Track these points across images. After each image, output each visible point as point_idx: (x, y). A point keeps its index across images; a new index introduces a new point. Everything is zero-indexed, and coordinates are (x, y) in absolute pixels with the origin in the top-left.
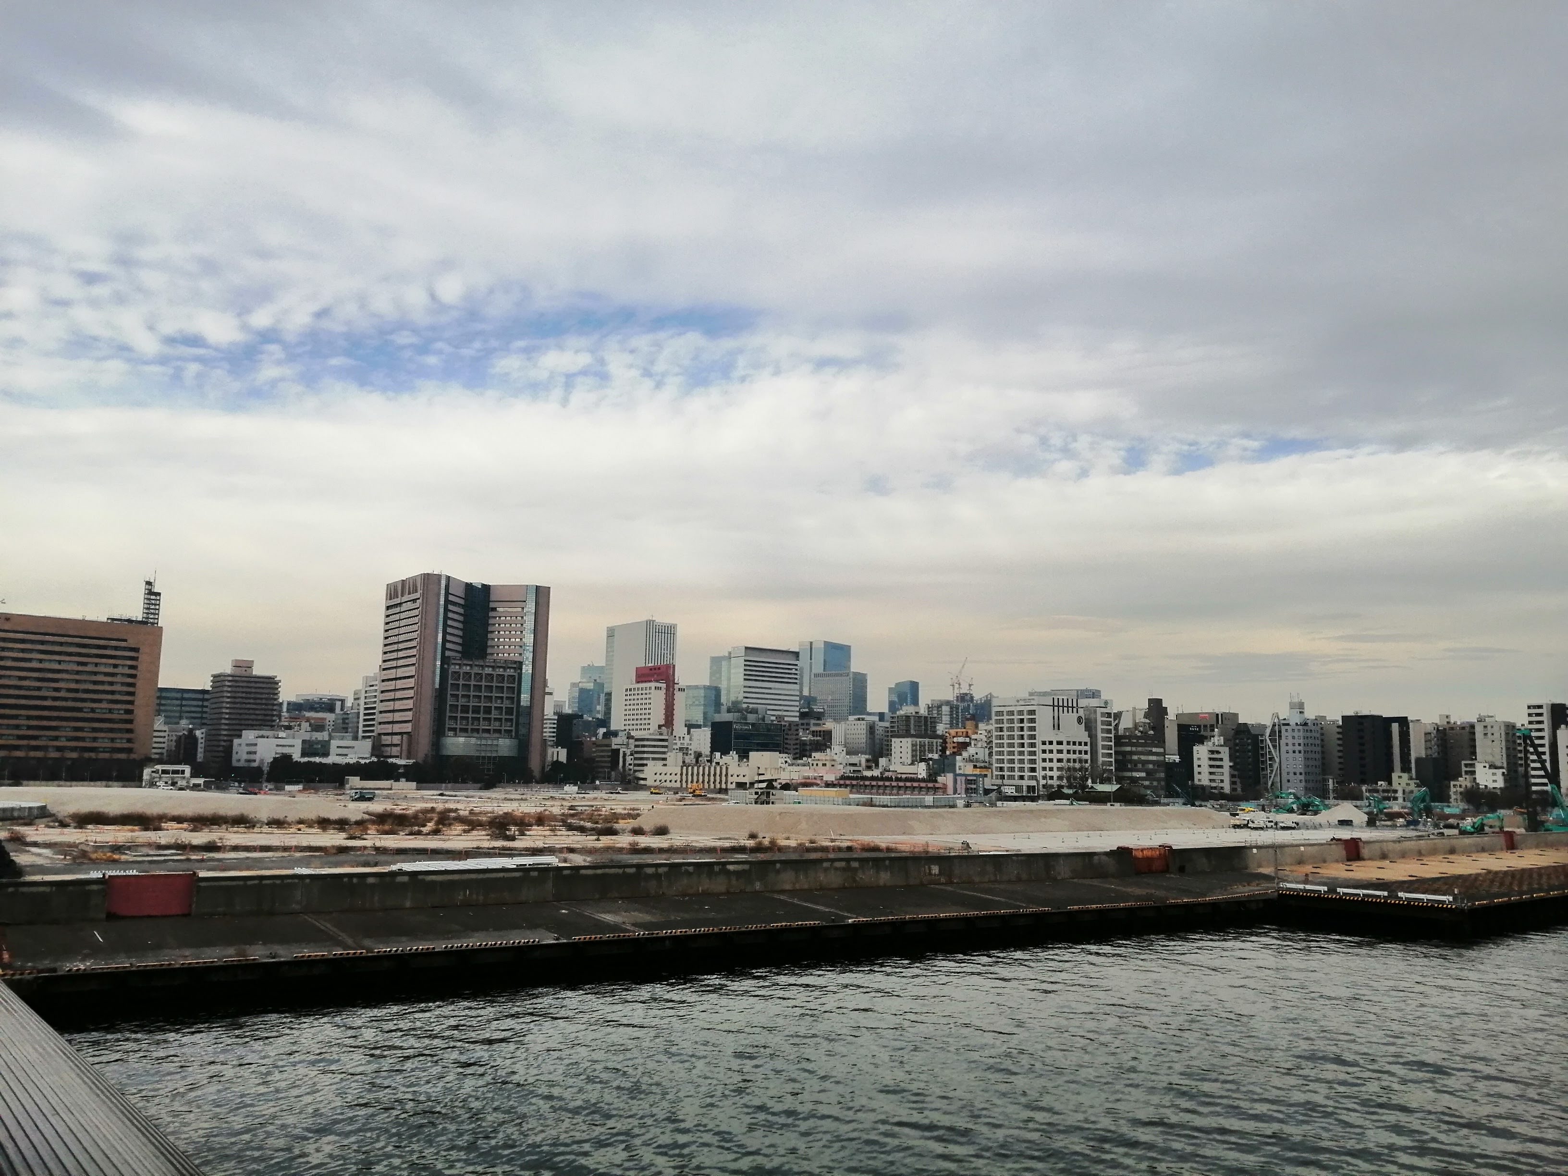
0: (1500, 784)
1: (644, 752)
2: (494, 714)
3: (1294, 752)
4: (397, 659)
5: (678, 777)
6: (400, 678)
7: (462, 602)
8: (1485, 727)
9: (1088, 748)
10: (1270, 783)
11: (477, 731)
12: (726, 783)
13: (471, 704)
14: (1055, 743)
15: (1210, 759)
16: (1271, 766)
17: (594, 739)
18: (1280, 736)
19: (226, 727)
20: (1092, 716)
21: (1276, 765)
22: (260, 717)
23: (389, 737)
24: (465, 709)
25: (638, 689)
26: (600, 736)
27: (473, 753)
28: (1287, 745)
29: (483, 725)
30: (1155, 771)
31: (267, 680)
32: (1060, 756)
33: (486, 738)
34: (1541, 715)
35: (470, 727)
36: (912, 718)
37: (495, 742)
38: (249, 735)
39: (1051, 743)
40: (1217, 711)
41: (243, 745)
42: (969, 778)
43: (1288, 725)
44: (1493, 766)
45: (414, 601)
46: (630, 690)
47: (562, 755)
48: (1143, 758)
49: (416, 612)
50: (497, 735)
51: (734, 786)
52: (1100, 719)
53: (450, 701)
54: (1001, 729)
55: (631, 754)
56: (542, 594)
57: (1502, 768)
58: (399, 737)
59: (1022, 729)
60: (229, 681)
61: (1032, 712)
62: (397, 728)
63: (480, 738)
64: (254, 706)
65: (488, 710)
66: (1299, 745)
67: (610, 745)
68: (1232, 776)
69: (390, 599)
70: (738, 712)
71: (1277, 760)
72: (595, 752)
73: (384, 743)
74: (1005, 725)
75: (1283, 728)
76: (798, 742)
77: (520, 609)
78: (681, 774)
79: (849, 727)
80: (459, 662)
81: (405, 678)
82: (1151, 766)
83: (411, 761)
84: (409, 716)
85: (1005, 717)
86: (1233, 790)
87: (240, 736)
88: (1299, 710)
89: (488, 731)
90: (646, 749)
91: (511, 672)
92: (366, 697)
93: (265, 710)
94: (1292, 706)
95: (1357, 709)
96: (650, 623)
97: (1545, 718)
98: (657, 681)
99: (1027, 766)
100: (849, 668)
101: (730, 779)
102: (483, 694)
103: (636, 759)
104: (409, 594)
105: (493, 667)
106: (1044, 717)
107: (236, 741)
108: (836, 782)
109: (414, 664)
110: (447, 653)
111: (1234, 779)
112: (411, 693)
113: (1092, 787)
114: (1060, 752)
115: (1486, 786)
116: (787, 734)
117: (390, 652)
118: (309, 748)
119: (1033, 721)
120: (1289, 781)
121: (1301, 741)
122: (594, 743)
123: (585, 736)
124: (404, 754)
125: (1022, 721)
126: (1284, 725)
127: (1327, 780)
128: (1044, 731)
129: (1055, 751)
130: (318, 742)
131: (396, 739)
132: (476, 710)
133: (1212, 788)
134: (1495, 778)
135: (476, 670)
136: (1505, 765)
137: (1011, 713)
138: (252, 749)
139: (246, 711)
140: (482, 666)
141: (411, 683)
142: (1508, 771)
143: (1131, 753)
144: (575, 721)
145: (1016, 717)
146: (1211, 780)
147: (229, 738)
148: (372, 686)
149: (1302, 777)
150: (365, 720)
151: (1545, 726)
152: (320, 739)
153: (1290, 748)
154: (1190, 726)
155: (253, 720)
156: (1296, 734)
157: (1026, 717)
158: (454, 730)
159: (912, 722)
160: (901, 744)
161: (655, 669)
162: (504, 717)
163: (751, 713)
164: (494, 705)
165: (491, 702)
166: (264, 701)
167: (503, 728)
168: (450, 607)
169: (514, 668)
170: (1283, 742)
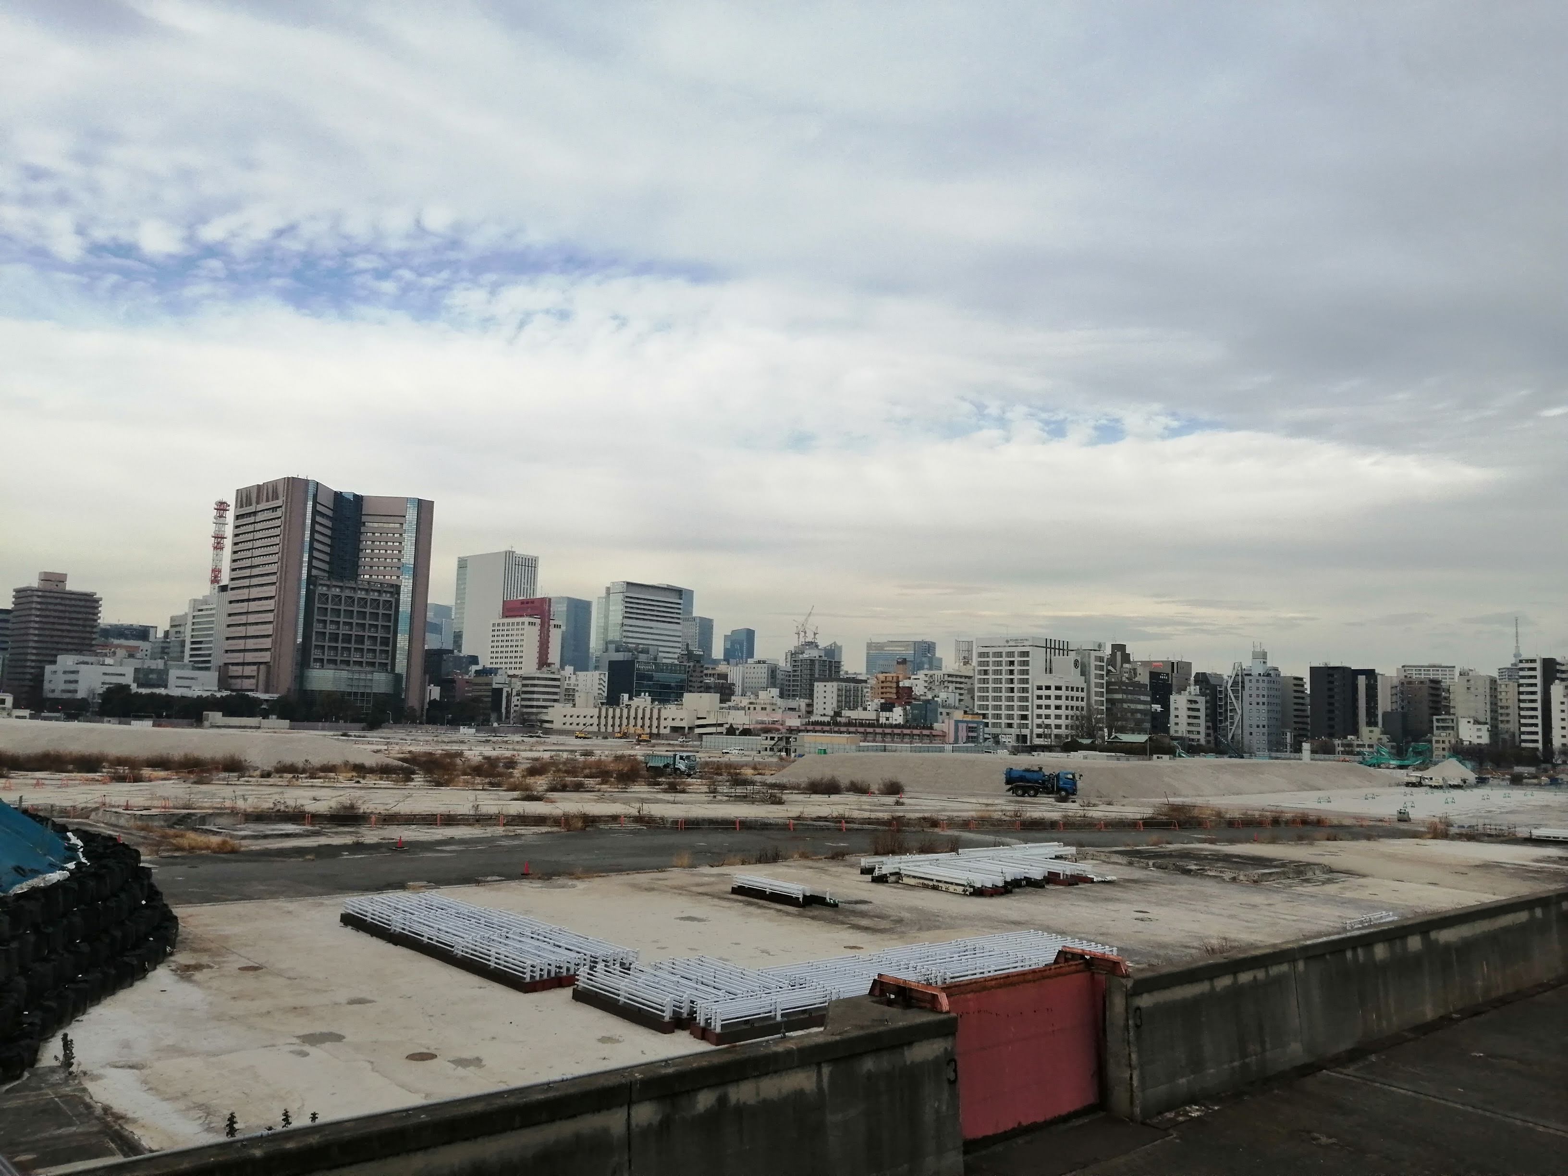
0: (1485, 740)
1: (533, 693)
2: (367, 644)
3: (1258, 704)
4: (250, 577)
5: (595, 721)
6: (254, 600)
7: (329, 513)
8: (1468, 681)
9: (1084, 694)
10: (1230, 737)
11: (347, 663)
12: (658, 727)
13: (341, 632)
14: (1053, 688)
15: (1189, 709)
16: (1232, 718)
17: (467, 677)
18: (1243, 687)
19: (34, 651)
20: (1086, 660)
21: (1237, 718)
22: (76, 641)
23: (240, 668)
24: (334, 637)
25: (503, 624)
26: (472, 673)
27: (343, 688)
28: (1251, 696)
29: (356, 657)
30: (1143, 721)
31: (83, 597)
32: (1058, 702)
33: (359, 672)
34: (1534, 669)
35: (339, 658)
36: (817, 662)
37: (369, 677)
38: (66, 661)
39: (1048, 688)
40: (1172, 659)
41: (60, 674)
42: (970, 725)
43: (1250, 675)
44: (1476, 722)
45: (274, 509)
46: (499, 625)
47: (435, 692)
48: (1133, 706)
49: (277, 523)
50: (368, 669)
51: (668, 731)
52: (1093, 663)
53: (317, 627)
54: (986, 672)
55: (518, 695)
56: (425, 509)
57: (1486, 723)
58: (255, 667)
59: (1011, 672)
60: (39, 596)
61: (1026, 654)
62: (250, 657)
63: (353, 672)
64: (68, 627)
65: (360, 640)
66: (1263, 696)
67: (491, 684)
68: (1208, 728)
69: (242, 506)
70: (630, 652)
71: (1239, 712)
72: (468, 692)
73: (230, 674)
74: (991, 668)
75: (1247, 678)
76: (702, 684)
77: (398, 525)
78: (599, 717)
79: (748, 671)
80: (328, 583)
81: (260, 599)
82: (1139, 716)
83: (275, 696)
84: (267, 643)
85: (991, 659)
86: (1208, 742)
87: (54, 662)
88: (1262, 660)
89: (360, 663)
90: (536, 689)
91: (386, 597)
92: (193, 624)
93: (82, 632)
94: (1255, 656)
95: (1326, 661)
96: (509, 555)
97: (1538, 673)
98: (531, 616)
99: (1016, 713)
100: (691, 613)
101: (663, 723)
102: (368, 622)
103: (523, 699)
104: (267, 501)
105: (367, 590)
106: (1037, 660)
107: (49, 668)
108: (803, 728)
109: (274, 583)
110: (314, 572)
111: (1209, 731)
112: (270, 617)
113: (1116, 737)
114: (1058, 698)
115: (1470, 742)
116: (691, 676)
117: (241, 569)
118: (143, 677)
119: (1026, 663)
120: (1251, 734)
121: (1265, 693)
122: (467, 682)
123: (456, 674)
124: (261, 686)
125: (1012, 663)
126: (1247, 675)
127: (1285, 734)
128: (1037, 676)
129: (1053, 697)
130: (152, 671)
131: (249, 670)
132: (347, 638)
133: (1190, 740)
134: (1479, 734)
135: (348, 593)
136: (1489, 721)
137: (999, 654)
138: (72, 677)
139: (59, 633)
140: (354, 589)
141: (270, 604)
142: (1492, 726)
143: (1122, 701)
144: (445, 657)
145: (1005, 659)
146: (1189, 732)
147: (38, 664)
148: (202, 610)
149: (1265, 730)
150: (192, 649)
151: (1538, 681)
152: (153, 667)
153: (1254, 700)
154: (1160, 674)
155: (68, 643)
156: (1261, 685)
157: (1016, 659)
158: (322, 660)
159: (817, 666)
160: (825, 689)
161: (527, 603)
162: (378, 648)
163: (641, 652)
164: (367, 634)
165: (364, 630)
166: (81, 622)
167: (378, 661)
168: (319, 519)
169: (391, 593)
170: (1246, 693)
